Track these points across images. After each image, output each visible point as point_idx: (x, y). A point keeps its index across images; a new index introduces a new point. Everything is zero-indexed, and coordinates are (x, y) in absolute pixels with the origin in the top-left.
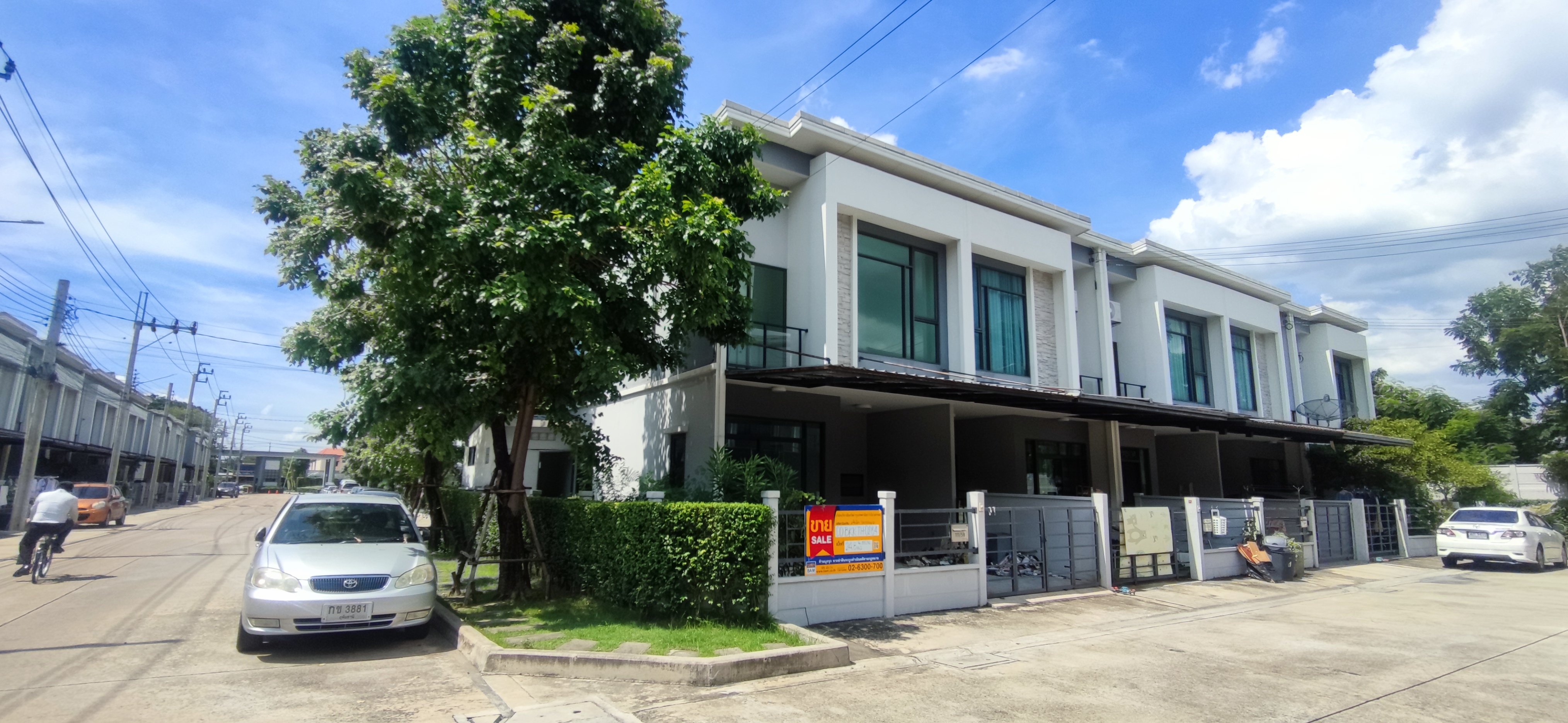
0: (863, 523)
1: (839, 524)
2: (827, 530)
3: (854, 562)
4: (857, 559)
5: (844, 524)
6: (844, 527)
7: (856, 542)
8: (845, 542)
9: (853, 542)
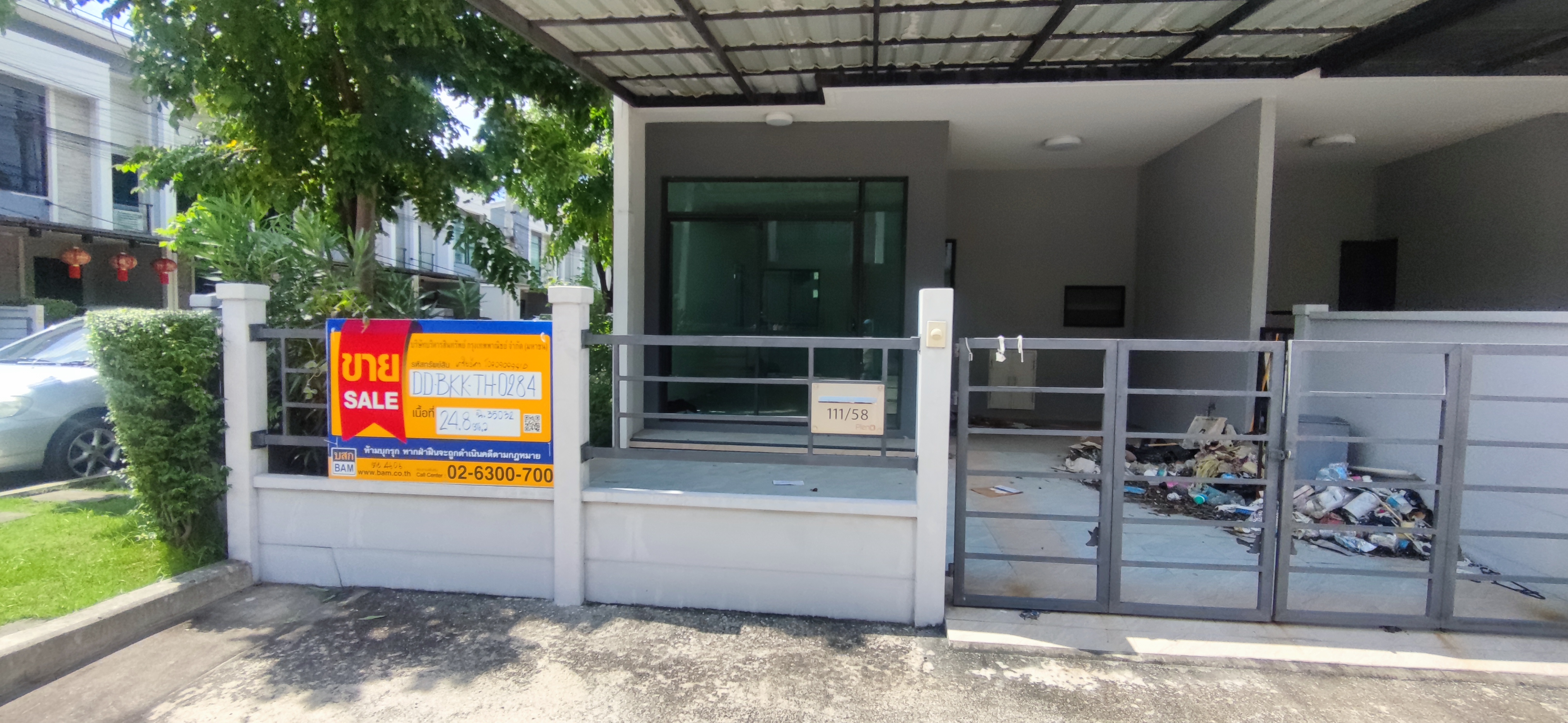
0: (492, 366)
1: (418, 365)
2: (384, 378)
3: (465, 458)
4: (474, 453)
5: (434, 365)
6: (434, 372)
7: (472, 412)
8: (439, 410)
9: (461, 411)
